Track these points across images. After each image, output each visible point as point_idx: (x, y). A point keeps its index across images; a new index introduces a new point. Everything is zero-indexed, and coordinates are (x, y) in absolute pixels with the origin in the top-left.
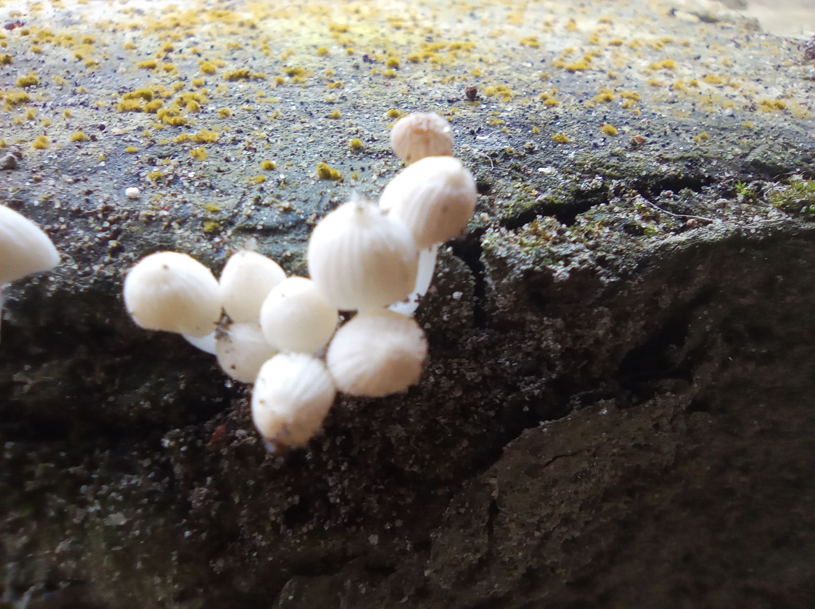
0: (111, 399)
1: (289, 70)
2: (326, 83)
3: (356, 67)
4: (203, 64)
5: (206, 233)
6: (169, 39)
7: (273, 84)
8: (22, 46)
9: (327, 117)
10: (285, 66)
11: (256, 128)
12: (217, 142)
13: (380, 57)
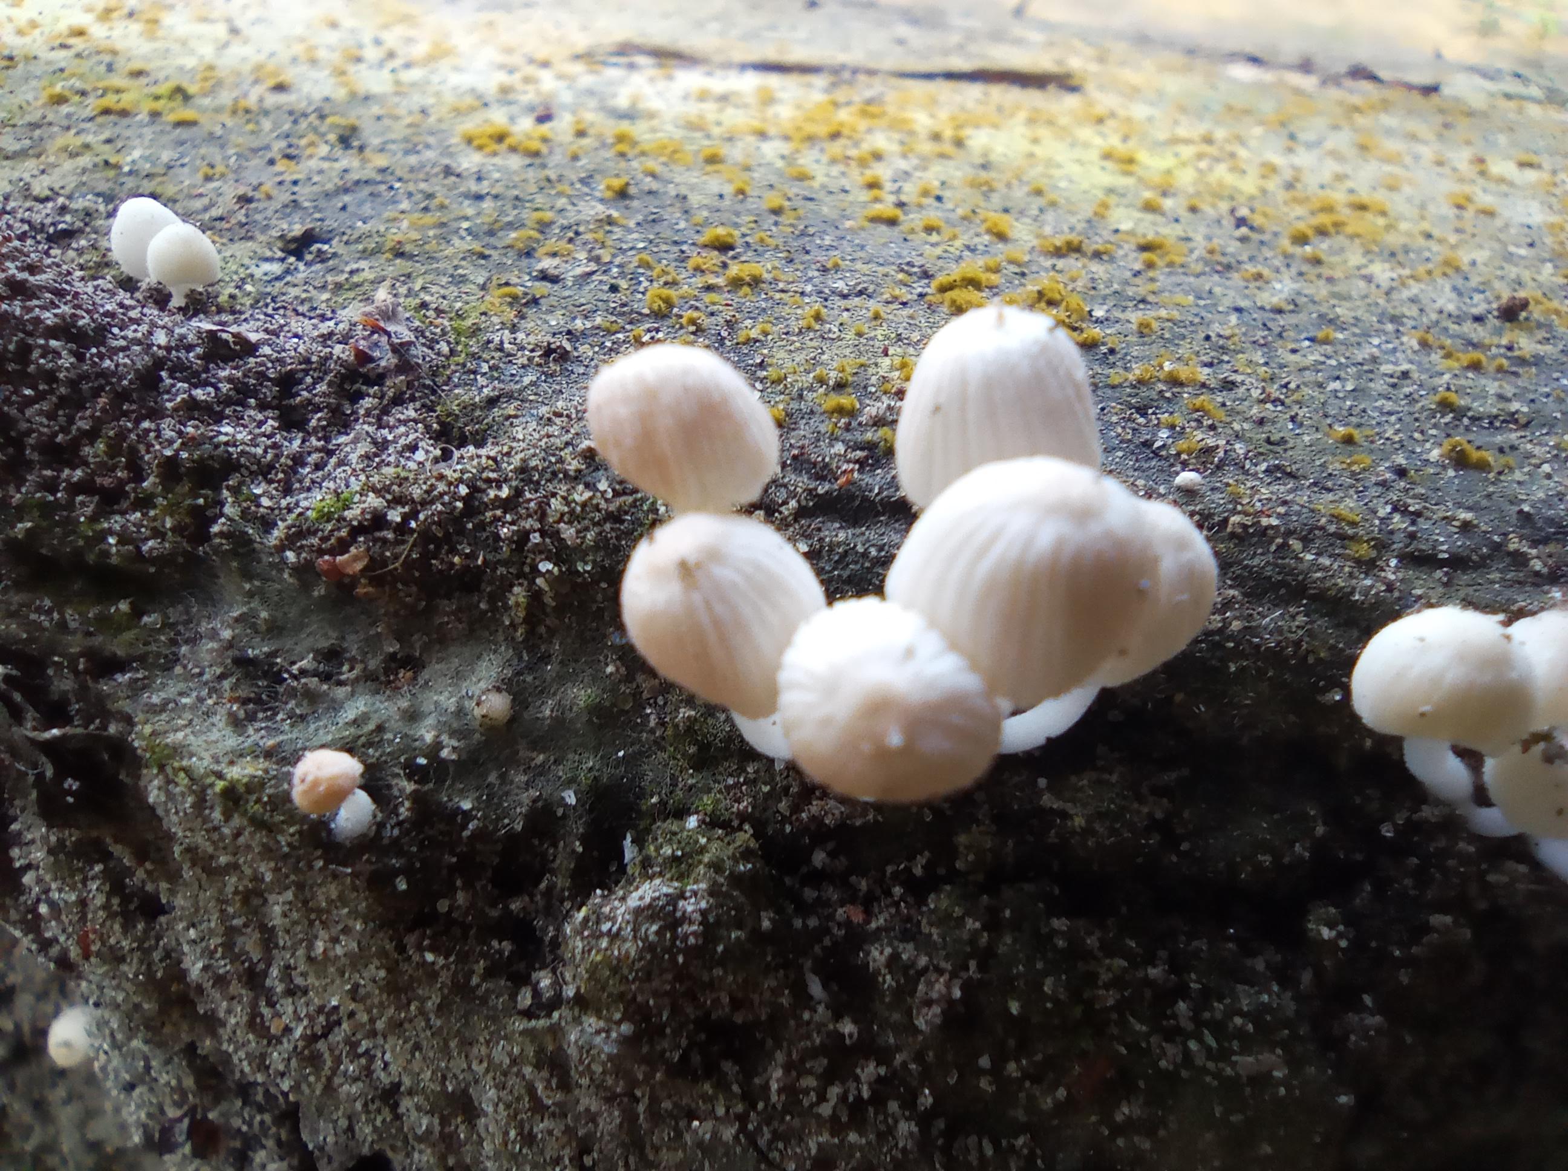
0: (1185, 846)
1: (1142, 241)
2: (1219, 268)
3: (1243, 240)
4: (984, 221)
5: (1359, 562)
6: (853, 163)
7: (1138, 266)
8: (607, 160)
9: (1311, 340)
10: (1117, 231)
11: (1226, 358)
12: (1204, 385)
13: (1258, 220)
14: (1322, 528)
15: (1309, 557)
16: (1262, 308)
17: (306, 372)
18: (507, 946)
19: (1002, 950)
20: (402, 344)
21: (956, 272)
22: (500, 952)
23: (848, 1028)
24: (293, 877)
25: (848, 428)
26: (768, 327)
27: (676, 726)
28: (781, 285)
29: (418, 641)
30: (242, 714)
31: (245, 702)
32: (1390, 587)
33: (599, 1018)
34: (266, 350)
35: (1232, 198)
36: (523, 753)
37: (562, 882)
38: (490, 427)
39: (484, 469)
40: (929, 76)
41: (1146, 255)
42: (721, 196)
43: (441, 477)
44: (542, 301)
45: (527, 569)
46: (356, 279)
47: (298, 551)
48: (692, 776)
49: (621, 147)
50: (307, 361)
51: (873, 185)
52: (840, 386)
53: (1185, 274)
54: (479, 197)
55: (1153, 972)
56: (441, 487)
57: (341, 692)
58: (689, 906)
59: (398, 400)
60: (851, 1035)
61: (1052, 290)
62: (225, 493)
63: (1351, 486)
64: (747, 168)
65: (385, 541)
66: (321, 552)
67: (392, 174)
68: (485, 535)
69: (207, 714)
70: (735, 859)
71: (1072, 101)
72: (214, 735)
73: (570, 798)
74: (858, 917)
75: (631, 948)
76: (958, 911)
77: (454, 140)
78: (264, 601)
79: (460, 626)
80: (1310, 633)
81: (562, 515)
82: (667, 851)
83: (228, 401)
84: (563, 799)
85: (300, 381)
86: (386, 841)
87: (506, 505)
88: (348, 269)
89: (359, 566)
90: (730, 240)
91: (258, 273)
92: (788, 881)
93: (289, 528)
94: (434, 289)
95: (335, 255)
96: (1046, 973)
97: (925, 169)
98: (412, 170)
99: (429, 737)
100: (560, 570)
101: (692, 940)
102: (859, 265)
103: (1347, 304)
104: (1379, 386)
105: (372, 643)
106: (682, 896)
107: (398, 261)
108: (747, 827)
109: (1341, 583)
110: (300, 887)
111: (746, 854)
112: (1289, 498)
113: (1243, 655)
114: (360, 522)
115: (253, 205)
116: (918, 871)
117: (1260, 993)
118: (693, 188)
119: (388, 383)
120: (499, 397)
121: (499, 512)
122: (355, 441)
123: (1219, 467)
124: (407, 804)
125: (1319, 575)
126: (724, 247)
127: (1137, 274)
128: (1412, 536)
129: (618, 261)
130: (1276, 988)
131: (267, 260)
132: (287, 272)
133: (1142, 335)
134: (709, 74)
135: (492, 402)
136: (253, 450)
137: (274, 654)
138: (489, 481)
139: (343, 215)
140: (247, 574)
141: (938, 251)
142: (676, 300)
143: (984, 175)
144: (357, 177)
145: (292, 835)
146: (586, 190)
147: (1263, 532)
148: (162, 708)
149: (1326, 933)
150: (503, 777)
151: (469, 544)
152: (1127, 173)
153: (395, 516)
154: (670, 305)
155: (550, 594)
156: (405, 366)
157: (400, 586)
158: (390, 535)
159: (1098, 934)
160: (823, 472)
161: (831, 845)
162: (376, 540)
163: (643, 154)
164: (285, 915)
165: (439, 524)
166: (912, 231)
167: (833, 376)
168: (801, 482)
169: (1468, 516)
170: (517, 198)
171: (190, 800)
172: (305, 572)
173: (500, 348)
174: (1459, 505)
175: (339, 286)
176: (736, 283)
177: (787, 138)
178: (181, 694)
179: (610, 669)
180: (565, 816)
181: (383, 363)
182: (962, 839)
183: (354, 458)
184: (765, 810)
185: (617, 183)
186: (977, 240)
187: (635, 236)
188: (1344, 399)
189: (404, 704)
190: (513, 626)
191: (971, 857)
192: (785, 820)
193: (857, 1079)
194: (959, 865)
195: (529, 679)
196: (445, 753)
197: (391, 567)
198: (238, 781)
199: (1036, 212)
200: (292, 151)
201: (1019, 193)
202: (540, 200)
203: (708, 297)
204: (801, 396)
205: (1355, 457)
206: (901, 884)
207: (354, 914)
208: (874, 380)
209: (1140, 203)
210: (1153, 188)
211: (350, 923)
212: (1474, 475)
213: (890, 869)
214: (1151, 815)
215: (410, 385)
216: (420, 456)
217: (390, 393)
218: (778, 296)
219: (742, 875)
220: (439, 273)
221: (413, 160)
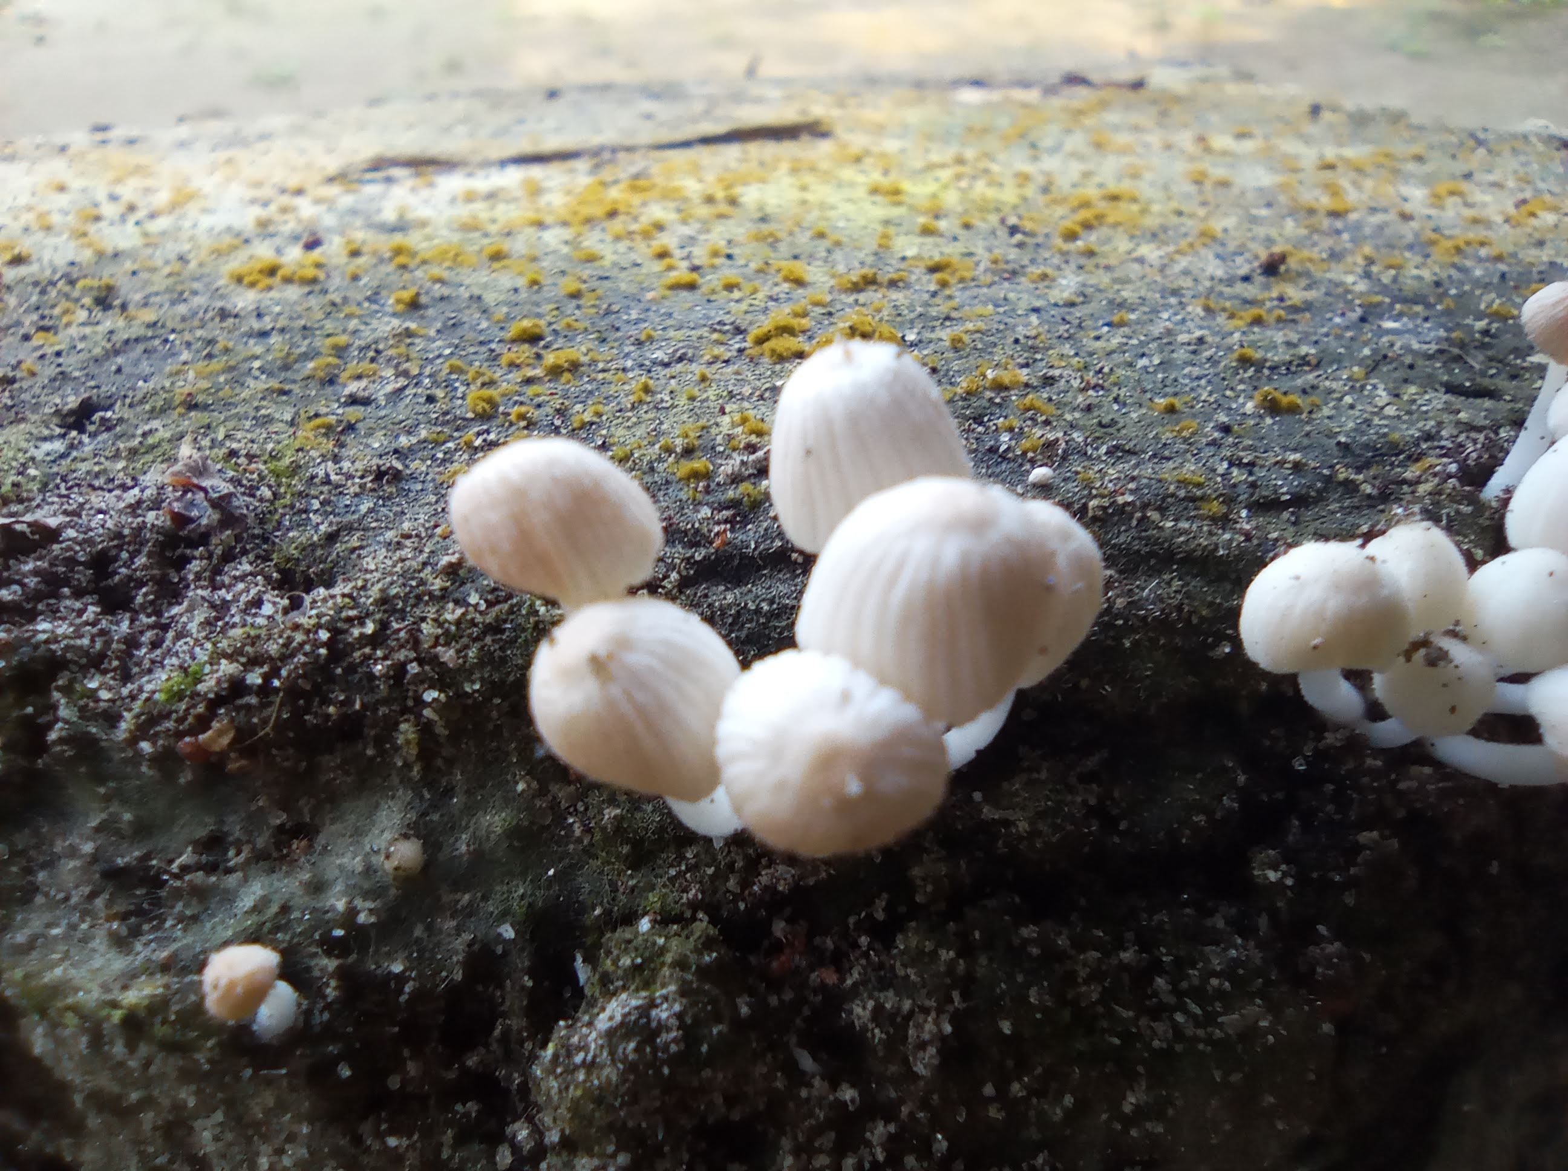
0: (1123, 825)
1: (930, 263)
2: (1006, 275)
3: (1020, 245)
4: (779, 271)
5: (1214, 519)
6: (638, 238)
7: (933, 287)
8: (388, 274)
9: (1107, 324)
10: (904, 259)
11: (1038, 356)
12: (1027, 385)
13: (1028, 226)
14: (1173, 495)
15: (1170, 524)
16: (1056, 305)
17: (120, 548)
18: (472, 1107)
19: (980, 972)
20: (220, 498)
21: (767, 324)
22: (467, 1115)
23: (848, 1094)
24: (220, 1095)
25: (707, 490)
26: (600, 408)
27: (603, 829)
28: (601, 366)
29: (305, 805)
30: (124, 931)
31: (124, 917)
32: (1248, 537)
33: (592, 1155)
34: (71, 533)
35: (998, 210)
36: (446, 898)
37: (516, 1023)
38: (336, 563)
39: (341, 609)
40: (686, 144)
41: (938, 276)
42: (516, 290)
43: (297, 627)
44: (359, 425)
45: (410, 703)
46: (150, 440)
47: (153, 739)
48: (631, 877)
49: (402, 259)
50: (119, 535)
51: (663, 255)
52: (688, 452)
53: (978, 286)
54: (264, 334)
55: (1126, 956)
56: (299, 637)
57: (232, 880)
58: (662, 1013)
59: (229, 557)
60: (853, 1101)
61: (863, 323)
62: (56, 695)
63: (1187, 451)
64: (534, 259)
65: (248, 707)
66: (179, 735)
67: (163, 326)
68: (357, 677)
69: (85, 940)
70: (698, 951)
71: (825, 146)
72: (97, 962)
73: (508, 932)
74: (830, 977)
75: (610, 1073)
76: (929, 946)
77: (221, 282)
78: (125, 801)
79: (349, 780)
80: (1188, 595)
81: (437, 638)
82: (626, 961)
83: (37, 596)
84: (500, 935)
85: (116, 559)
86: (317, 1029)
87: (375, 640)
88: (139, 432)
89: (225, 741)
90: (537, 330)
91: (39, 454)
92: (753, 960)
93: (137, 716)
94: (239, 435)
95: (121, 420)
96: (1027, 986)
97: (708, 231)
98: (184, 319)
99: (341, 905)
100: (447, 696)
101: (673, 1048)
102: (671, 333)
103: (1130, 287)
104: (1181, 355)
105: (254, 821)
106: (652, 1004)
107: (192, 414)
108: (701, 915)
109: (1204, 542)
110: (230, 1104)
111: (708, 944)
112: (1135, 473)
113: (1133, 630)
114: (216, 694)
115: (16, 386)
116: (880, 916)
117: (1225, 950)
118: (485, 286)
119: (214, 540)
120: (338, 531)
121: (367, 650)
122: (191, 609)
123: (1064, 458)
124: (333, 983)
125: (1182, 539)
126: (533, 338)
127: (934, 294)
128: (1253, 485)
129: (428, 371)
130: (1239, 941)
131: (45, 439)
132: (72, 447)
133: (956, 350)
134: (470, 175)
135: (331, 538)
136: (79, 642)
137: (147, 857)
138: (349, 620)
139: (119, 378)
140: (100, 779)
141: (744, 306)
142: (498, 399)
143: (765, 228)
144: (126, 337)
145: (211, 1049)
146: (375, 307)
147: (1122, 511)
148: (30, 946)
149: (1273, 876)
150: (429, 928)
151: (343, 691)
152: (899, 204)
153: (254, 678)
154: (492, 403)
155: (440, 723)
156: (229, 518)
157: (274, 751)
158: (253, 700)
159: (1065, 931)
160: (696, 539)
161: (788, 911)
162: (238, 709)
163: (424, 262)
164: (216, 1139)
165: (304, 676)
166: (713, 292)
167: (679, 444)
168: (679, 552)
169: (1296, 457)
170: (305, 328)
171: (84, 1040)
172: (166, 760)
173: (327, 481)
174: (1285, 448)
175: (133, 452)
176: (555, 372)
177: (565, 224)
178: (49, 925)
179: (521, 787)
180: (505, 953)
181: (204, 521)
182: (916, 872)
183: (193, 627)
184: (715, 892)
185: (406, 295)
186: (777, 289)
187: (439, 343)
188: (1155, 372)
189: (306, 876)
190: (407, 766)
191: (929, 888)
192: (738, 897)
193: (869, 1144)
194: (919, 899)
195: (435, 817)
196: (362, 918)
197: (262, 734)
198: (136, 1005)
199: (824, 254)
200: (46, 322)
201: (803, 239)
202: (329, 326)
203: (531, 390)
204: (652, 469)
205: (1183, 424)
206: (867, 933)
207: (298, 1119)
208: (719, 439)
209: (917, 230)
210: (925, 213)
211: (295, 1128)
212: (1288, 418)
213: (852, 920)
214: (1085, 802)
215: (238, 538)
216: (267, 609)
217: (219, 551)
218: (600, 376)
219: (708, 966)
220: (239, 417)
221: (182, 309)
